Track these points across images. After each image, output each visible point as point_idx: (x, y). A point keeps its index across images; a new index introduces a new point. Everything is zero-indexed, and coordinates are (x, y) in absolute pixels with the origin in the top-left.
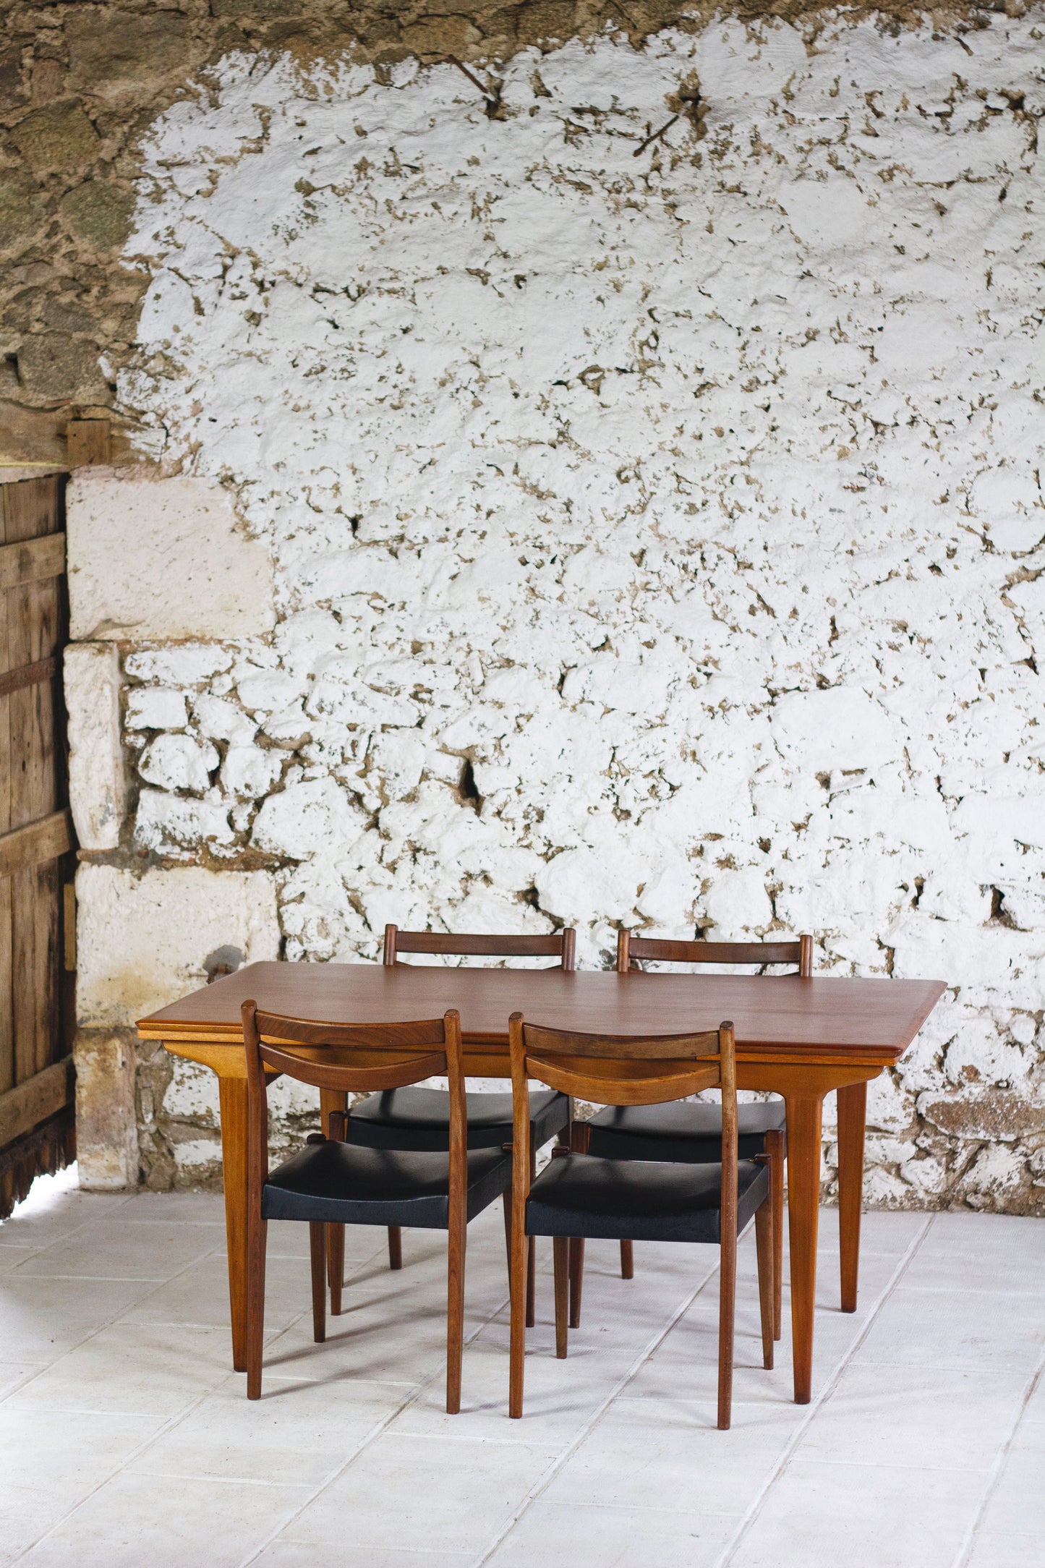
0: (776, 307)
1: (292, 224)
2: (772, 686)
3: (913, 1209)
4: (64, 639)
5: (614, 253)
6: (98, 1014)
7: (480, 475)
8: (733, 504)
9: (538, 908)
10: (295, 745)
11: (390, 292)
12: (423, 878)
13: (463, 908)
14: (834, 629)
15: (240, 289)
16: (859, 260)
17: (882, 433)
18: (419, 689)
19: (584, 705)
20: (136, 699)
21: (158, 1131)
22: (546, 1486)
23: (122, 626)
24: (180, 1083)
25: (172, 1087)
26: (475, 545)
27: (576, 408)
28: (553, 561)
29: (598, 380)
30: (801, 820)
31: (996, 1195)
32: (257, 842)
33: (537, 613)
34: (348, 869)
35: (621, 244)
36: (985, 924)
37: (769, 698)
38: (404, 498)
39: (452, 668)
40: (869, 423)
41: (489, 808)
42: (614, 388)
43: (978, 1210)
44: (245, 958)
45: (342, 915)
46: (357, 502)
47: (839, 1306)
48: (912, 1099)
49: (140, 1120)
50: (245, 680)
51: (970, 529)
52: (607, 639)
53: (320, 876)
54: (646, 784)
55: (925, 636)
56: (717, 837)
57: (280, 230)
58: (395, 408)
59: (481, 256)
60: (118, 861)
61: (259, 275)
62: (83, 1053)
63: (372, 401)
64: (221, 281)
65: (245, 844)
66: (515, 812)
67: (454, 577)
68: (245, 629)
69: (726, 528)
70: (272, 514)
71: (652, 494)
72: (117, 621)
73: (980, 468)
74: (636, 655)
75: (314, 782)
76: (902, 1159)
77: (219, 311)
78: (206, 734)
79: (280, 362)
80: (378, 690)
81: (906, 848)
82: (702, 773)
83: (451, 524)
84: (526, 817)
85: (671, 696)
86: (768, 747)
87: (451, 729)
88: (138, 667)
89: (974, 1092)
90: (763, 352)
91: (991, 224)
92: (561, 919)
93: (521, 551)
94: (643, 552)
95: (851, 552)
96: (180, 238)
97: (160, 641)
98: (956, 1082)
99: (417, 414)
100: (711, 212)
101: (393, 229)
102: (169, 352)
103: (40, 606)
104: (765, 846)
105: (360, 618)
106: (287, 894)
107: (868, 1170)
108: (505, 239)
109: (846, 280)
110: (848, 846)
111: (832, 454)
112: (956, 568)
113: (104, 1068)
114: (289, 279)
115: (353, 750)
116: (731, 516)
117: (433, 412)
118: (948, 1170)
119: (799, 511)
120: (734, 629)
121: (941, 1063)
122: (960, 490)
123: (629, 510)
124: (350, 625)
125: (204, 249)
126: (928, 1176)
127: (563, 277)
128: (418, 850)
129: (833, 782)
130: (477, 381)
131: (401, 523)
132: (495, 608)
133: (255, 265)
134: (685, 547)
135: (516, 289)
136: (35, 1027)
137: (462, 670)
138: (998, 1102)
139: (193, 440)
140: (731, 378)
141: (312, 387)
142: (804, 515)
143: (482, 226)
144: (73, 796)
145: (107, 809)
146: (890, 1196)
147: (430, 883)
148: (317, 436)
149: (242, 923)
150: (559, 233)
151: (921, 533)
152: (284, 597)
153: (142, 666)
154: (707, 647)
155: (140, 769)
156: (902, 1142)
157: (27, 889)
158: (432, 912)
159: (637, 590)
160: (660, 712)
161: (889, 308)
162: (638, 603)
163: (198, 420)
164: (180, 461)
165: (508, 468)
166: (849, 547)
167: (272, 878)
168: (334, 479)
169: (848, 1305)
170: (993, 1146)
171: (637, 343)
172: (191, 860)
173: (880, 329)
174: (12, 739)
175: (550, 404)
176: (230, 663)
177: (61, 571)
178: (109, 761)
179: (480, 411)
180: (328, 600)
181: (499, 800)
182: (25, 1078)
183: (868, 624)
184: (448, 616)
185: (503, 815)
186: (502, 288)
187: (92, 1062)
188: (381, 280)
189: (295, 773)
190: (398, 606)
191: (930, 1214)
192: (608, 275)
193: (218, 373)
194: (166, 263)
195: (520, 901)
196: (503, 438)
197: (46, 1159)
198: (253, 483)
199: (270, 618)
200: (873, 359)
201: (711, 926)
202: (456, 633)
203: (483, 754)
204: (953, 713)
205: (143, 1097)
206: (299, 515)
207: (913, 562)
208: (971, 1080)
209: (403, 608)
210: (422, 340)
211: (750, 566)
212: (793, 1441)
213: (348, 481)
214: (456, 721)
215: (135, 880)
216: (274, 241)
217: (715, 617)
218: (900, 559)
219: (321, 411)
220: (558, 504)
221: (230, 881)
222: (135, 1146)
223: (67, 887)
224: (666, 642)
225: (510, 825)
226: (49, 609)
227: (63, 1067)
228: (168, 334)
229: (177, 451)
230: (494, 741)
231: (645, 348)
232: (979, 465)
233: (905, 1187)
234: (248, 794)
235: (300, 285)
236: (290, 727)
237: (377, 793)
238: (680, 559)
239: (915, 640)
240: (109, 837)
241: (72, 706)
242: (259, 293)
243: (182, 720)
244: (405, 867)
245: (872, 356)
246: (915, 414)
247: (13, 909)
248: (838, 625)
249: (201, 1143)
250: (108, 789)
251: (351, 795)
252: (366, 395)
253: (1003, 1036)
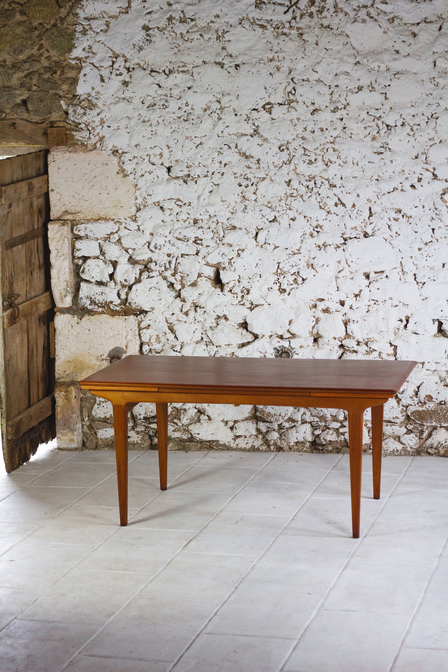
0: (345, 77)
1: (141, 44)
2: (345, 236)
3: (405, 455)
4: (48, 219)
5: (277, 55)
6: (64, 376)
7: (221, 149)
8: (327, 160)
9: (247, 330)
10: (145, 263)
11: (183, 72)
12: (199, 318)
13: (216, 331)
14: (371, 212)
15: (119, 71)
16: (380, 56)
17: (390, 130)
18: (196, 239)
19: (266, 245)
20: (78, 245)
21: (90, 424)
22: (249, 573)
23: (72, 213)
24: (99, 404)
25: (96, 406)
26: (219, 178)
27: (261, 120)
28: (252, 185)
29: (270, 108)
30: (357, 293)
31: (440, 449)
32: (130, 303)
33: (246, 207)
34: (168, 314)
35: (279, 50)
36: (435, 336)
37: (343, 241)
38: (190, 159)
39: (211, 230)
40: (384, 125)
41: (227, 289)
42: (277, 112)
43: (433, 455)
44: (125, 352)
45: (166, 334)
46: (170, 161)
47: (373, 496)
48: (405, 409)
49: (83, 420)
50: (124, 236)
51: (427, 170)
52: (275, 217)
53: (156, 317)
54: (291, 279)
55: (409, 215)
56: (322, 300)
57: (136, 46)
58: (185, 121)
59: (221, 56)
60: (72, 312)
61: (127, 65)
62: (58, 392)
63: (176, 118)
64: (111, 68)
65: (125, 305)
66: (237, 290)
67: (211, 192)
68: (123, 214)
69: (325, 170)
70: (134, 166)
71: (294, 156)
72: (70, 212)
73: (432, 144)
74: (288, 224)
75: (153, 278)
76: (401, 434)
77: (111, 81)
78: (108, 258)
79: (136, 102)
80: (180, 239)
81: (401, 304)
82: (315, 273)
83: (209, 169)
84: (242, 292)
85: (302, 241)
86: (343, 262)
87: (210, 255)
88: (79, 231)
89: (431, 406)
90: (340, 96)
91: (435, 41)
92: (257, 335)
93: (239, 180)
94: (290, 181)
95: (378, 180)
96: (94, 50)
97: (88, 220)
98: (423, 402)
99: (194, 123)
100: (317, 37)
101: (183, 45)
102: (90, 98)
103: (38, 206)
104: (342, 304)
105: (172, 209)
106: (143, 325)
107: (386, 439)
108: (231, 49)
109: (375, 65)
110: (377, 303)
111: (369, 139)
112: (422, 186)
113: (67, 398)
114: (140, 67)
115: (170, 265)
116: (327, 165)
117: (201, 122)
118: (420, 438)
119: (355, 163)
120: (328, 212)
121: (417, 394)
122: (423, 153)
123: (284, 163)
124: (167, 212)
125: (104, 54)
126: (411, 441)
127: (255, 65)
128: (197, 306)
129: (371, 276)
130: (219, 109)
131: (188, 169)
132: (228, 204)
133: (126, 61)
134: (308, 178)
135: (235, 70)
136: (38, 382)
137: (215, 231)
138: (441, 410)
139: (100, 135)
140: (326, 107)
141: (150, 112)
142: (357, 164)
143: (221, 43)
144: (53, 285)
145: (67, 290)
146: (395, 449)
147: (202, 320)
148: (153, 133)
149: (124, 338)
150: (254, 46)
151: (407, 172)
152: (139, 201)
153: (81, 230)
154: (317, 220)
155: (80, 274)
156: (401, 427)
157: (34, 324)
158: (203, 332)
159: (288, 196)
160: (298, 248)
161: (393, 77)
162: (288, 202)
163: (103, 127)
164: (96, 144)
165: (233, 146)
166: (377, 178)
167: (136, 319)
168: (160, 151)
169: (377, 496)
170: (438, 428)
171: (286, 92)
172: (102, 311)
173: (389, 86)
174: (27, 262)
175: (251, 119)
176: (118, 229)
177: (46, 191)
178: (67, 270)
179: (221, 122)
180: (158, 202)
181: (231, 285)
182: (34, 403)
183: (385, 210)
184: (208, 208)
185: (232, 292)
186: (230, 70)
187: (62, 396)
188: (179, 67)
189: (145, 275)
190: (187, 204)
191: (413, 457)
192: (274, 64)
193: (111, 107)
194: (88, 60)
195: (240, 327)
196: (230, 133)
197: (44, 437)
198: (126, 153)
199: (134, 209)
200: (386, 98)
201: (320, 337)
202: (212, 215)
203: (224, 266)
204: (421, 247)
205: (84, 411)
206: (146, 166)
207: (404, 184)
208: (429, 401)
209: (190, 205)
210: (196, 92)
211: (335, 186)
212: (351, 554)
213: (166, 152)
214: (212, 252)
215: (79, 320)
216: (133, 51)
217: (321, 208)
218: (398, 183)
219: (154, 123)
220: (254, 161)
221: (118, 321)
222: (80, 431)
223: (51, 323)
224: (300, 219)
225: (235, 296)
226: (41, 207)
227: (50, 399)
228: (90, 91)
229: (94, 140)
230: (228, 261)
231: (290, 94)
232: (431, 143)
233: (402, 446)
234: (126, 283)
235: (145, 69)
236: (143, 255)
237: (179, 282)
238: (305, 183)
239: (405, 216)
240: (67, 302)
241: (52, 247)
242: (128, 73)
243: (97, 252)
244: (192, 314)
245: (386, 97)
246: (404, 121)
247: (28, 333)
248: (372, 210)
249: (108, 429)
250: (67, 282)
251: (169, 283)
252: (173, 115)
253: (443, 382)
